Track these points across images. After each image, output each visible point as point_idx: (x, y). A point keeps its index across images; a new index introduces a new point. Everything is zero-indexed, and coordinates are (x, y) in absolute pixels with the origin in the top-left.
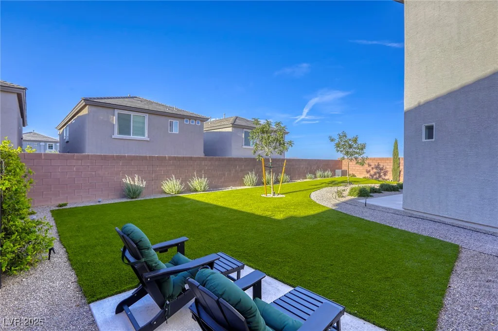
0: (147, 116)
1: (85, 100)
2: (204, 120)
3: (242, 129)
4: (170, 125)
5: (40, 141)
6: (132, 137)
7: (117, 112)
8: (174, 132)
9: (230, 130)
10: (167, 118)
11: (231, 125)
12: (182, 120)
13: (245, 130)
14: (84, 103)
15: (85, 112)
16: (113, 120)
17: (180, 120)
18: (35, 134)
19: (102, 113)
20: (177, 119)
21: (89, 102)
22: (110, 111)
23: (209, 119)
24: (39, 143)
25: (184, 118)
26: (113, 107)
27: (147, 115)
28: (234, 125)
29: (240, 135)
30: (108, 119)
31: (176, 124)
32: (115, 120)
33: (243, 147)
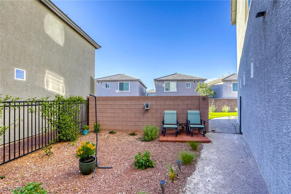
1: (155, 80)
2: (204, 80)
3: (230, 82)
6: (170, 91)
7: (165, 82)
8: (188, 88)
9: (222, 83)
10: (185, 82)
11: (222, 81)
13: (232, 82)
17: (191, 82)
19: (160, 84)
23: (207, 79)
27: (176, 82)
28: (223, 80)
29: (230, 86)
30: (162, 85)
31: (189, 84)
32: (164, 85)
33: (232, 92)
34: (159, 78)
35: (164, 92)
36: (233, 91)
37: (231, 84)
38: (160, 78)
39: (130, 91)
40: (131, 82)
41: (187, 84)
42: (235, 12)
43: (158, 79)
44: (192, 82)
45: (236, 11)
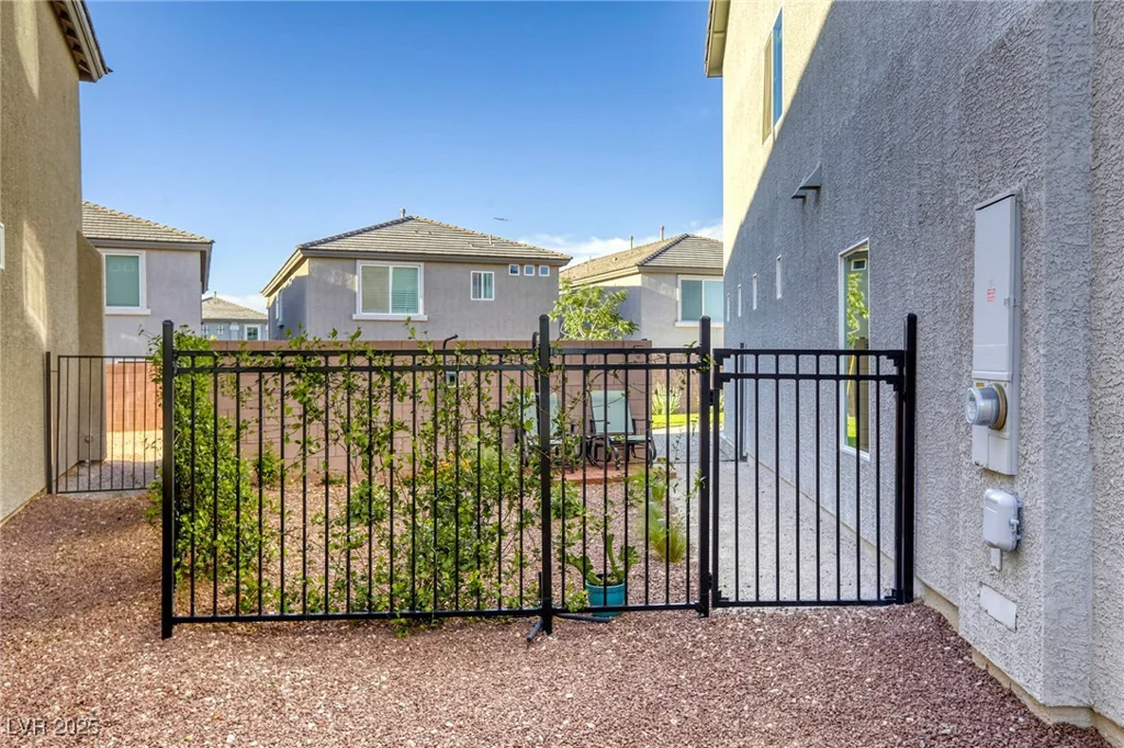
0: (421, 267)
1: (304, 248)
2: (557, 263)
3: (673, 277)
4: (475, 283)
5: (229, 321)
6: (391, 315)
7: (360, 264)
8: (483, 298)
9: (636, 281)
10: (466, 267)
11: (636, 269)
12: (503, 268)
13: (681, 278)
14: (301, 256)
15: (303, 271)
16: (353, 283)
17: (496, 268)
18: (219, 301)
19: (333, 273)
20: (487, 267)
21: (309, 252)
22: (348, 263)
23: (569, 260)
24: (227, 325)
25: (507, 264)
26: (352, 257)
27: (422, 264)
28: (644, 268)
29: (669, 294)
30: (345, 281)
31: (488, 280)
32: (356, 283)
33: (678, 324)
34: (326, 241)
35: (354, 317)
36: (683, 319)
37: (677, 286)
38: (333, 239)
39: (148, 312)
40: (156, 254)
41: (477, 280)
42: (721, 35)
43: (320, 243)
44: (502, 269)
45: (724, 31)
